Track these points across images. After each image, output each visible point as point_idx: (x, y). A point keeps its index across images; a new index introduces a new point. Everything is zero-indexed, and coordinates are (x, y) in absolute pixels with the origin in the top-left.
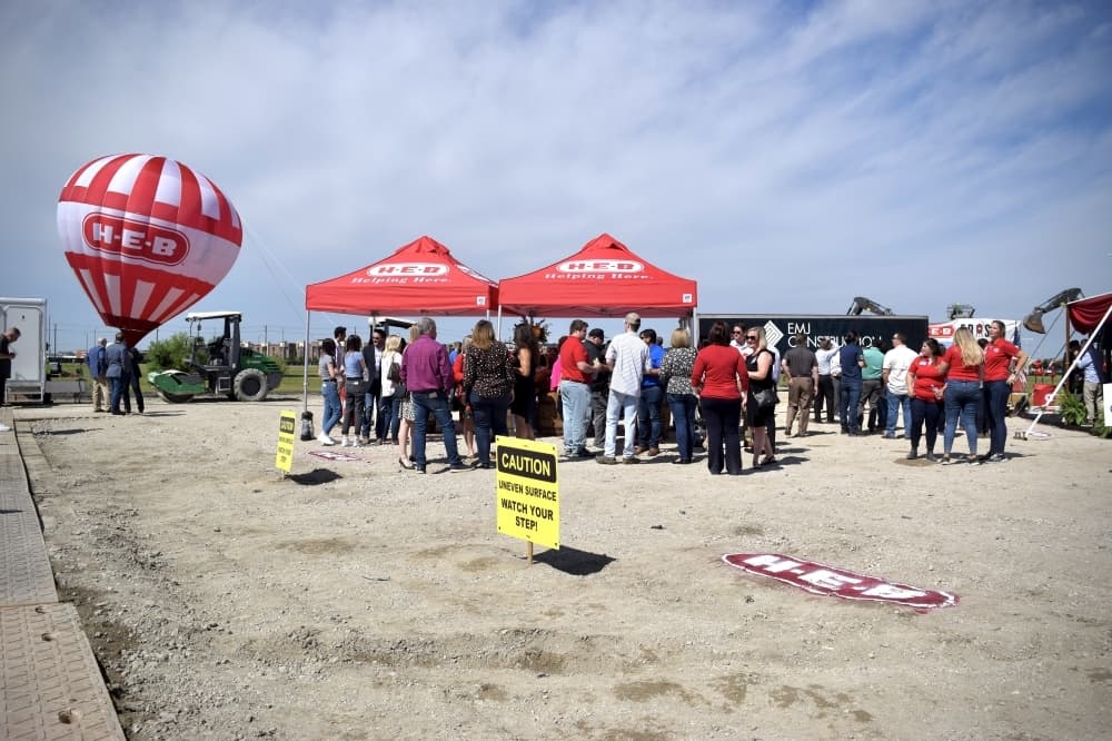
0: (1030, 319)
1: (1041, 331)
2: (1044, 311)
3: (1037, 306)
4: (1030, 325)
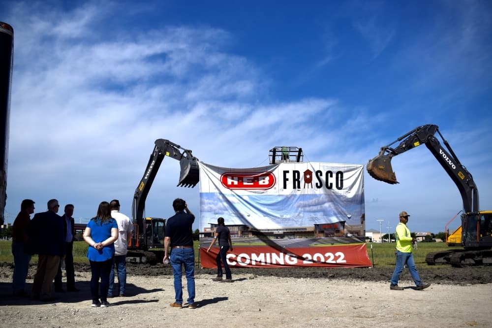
0: (376, 162)
1: (392, 180)
2: (395, 153)
4: (376, 171)
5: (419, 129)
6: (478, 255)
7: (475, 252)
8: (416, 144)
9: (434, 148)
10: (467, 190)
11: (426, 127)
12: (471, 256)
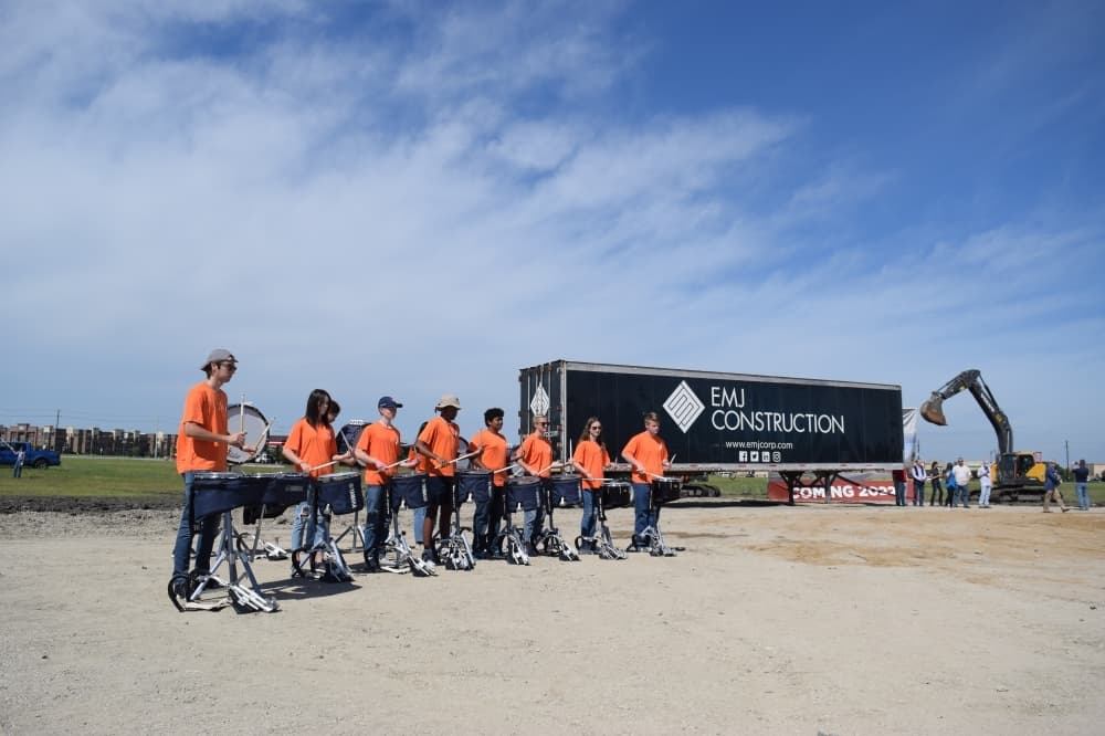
0: (930, 405)
1: (941, 422)
2: (944, 397)
3: (935, 390)
4: (930, 416)
5: (964, 373)
6: (1015, 492)
7: (1011, 490)
8: (962, 388)
9: (975, 391)
10: (1004, 432)
11: (970, 372)
12: (1008, 493)
